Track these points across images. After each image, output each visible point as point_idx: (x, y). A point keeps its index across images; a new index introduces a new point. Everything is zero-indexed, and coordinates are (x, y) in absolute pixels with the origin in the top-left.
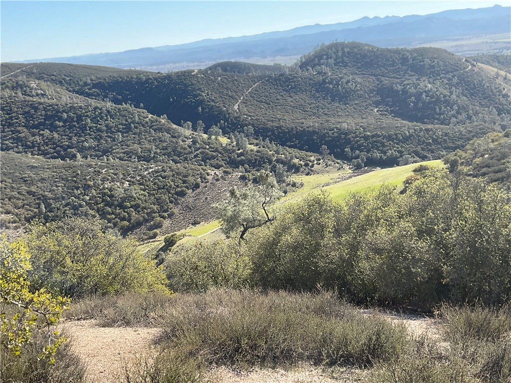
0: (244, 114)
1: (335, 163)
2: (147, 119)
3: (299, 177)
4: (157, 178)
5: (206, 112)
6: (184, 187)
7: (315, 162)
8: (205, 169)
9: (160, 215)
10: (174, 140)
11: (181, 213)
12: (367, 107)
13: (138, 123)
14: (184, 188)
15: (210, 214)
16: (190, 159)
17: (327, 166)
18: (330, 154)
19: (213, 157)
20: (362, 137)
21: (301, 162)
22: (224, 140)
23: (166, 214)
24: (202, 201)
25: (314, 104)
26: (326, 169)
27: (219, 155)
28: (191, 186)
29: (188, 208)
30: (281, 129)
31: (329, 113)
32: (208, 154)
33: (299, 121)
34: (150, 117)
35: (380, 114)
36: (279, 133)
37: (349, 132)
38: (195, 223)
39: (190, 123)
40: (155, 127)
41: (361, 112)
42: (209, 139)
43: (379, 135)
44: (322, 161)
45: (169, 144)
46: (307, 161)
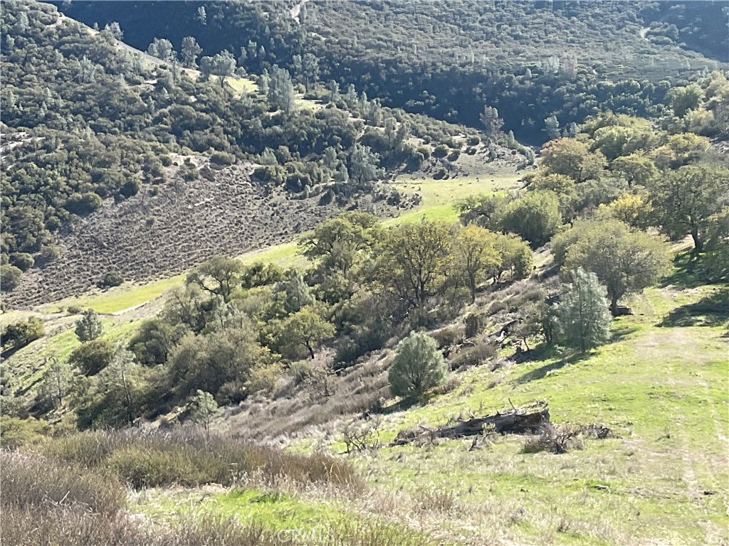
0: (311, 30)
1: (514, 153)
2: (53, 26)
3: (416, 181)
4: (25, 164)
5: (217, 21)
6: (92, 190)
7: (464, 148)
8: (162, 151)
9: (12, 259)
10: (109, 79)
11: (75, 257)
12: (621, 24)
13: (26, 35)
14: (92, 194)
15: (153, 261)
16: (141, 126)
17: (492, 159)
18: (505, 130)
19: (202, 125)
20: (593, 91)
21: (428, 147)
22: (241, 86)
23: (30, 258)
24: (137, 228)
25: (492, 12)
26: (489, 165)
27: (219, 120)
28: (111, 189)
29: (97, 245)
30: (396, 67)
31: (525, 35)
32: (188, 117)
33: (446, 50)
34: (59, 22)
35: (653, 42)
36: (390, 76)
37: (562, 79)
38: (107, 284)
39: (166, 43)
40: (68, 46)
41: (605, 34)
42: (202, 80)
43: (634, 87)
44: (481, 144)
45: (93, 87)
46: (442, 143)
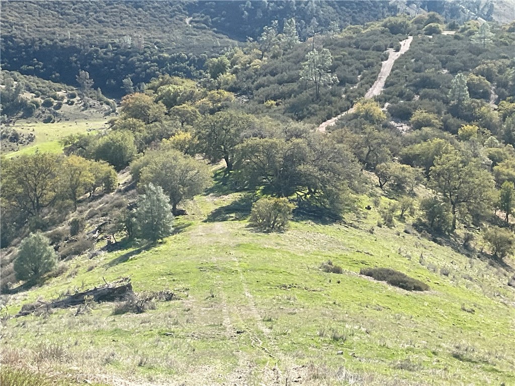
1: (102, 104)
7: (65, 100)
12: (173, 14)
17: (86, 108)
18: (95, 87)
20: (155, 61)
21: (39, 99)
26: (84, 112)
30: (12, 41)
31: (106, 20)
33: (49, 29)
35: (194, 27)
37: (134, 52)
41: (162, 21)
43: (183, 58)
44: (78, 98)
46: (49, 97)
